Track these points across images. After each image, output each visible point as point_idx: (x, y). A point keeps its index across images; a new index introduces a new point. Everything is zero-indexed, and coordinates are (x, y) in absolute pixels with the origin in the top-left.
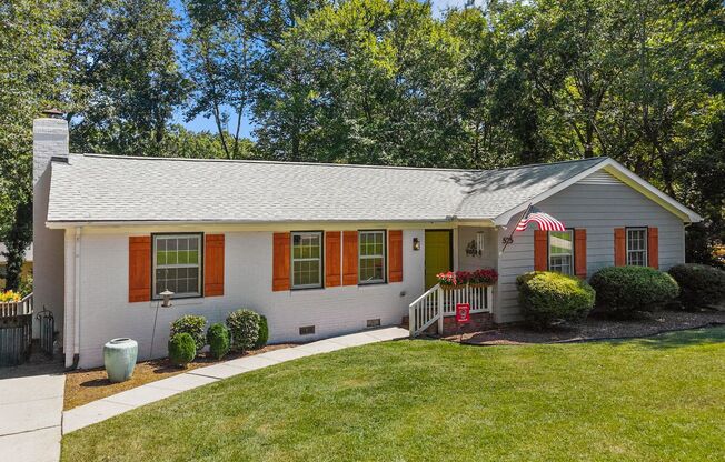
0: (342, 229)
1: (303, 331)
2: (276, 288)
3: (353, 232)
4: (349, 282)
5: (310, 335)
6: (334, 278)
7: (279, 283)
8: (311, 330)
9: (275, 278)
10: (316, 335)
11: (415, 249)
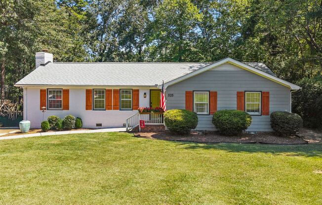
0: (113, 88)
1: (98, 125)
2: (87, 109)
3: (117, 90)
4: (115, 109)
5: (100, 127)
6: (109, 107)
7: (88, 107)
8: (100, 125)
9: (87, 105)
10: (102, 127)
11: (145, 97)
